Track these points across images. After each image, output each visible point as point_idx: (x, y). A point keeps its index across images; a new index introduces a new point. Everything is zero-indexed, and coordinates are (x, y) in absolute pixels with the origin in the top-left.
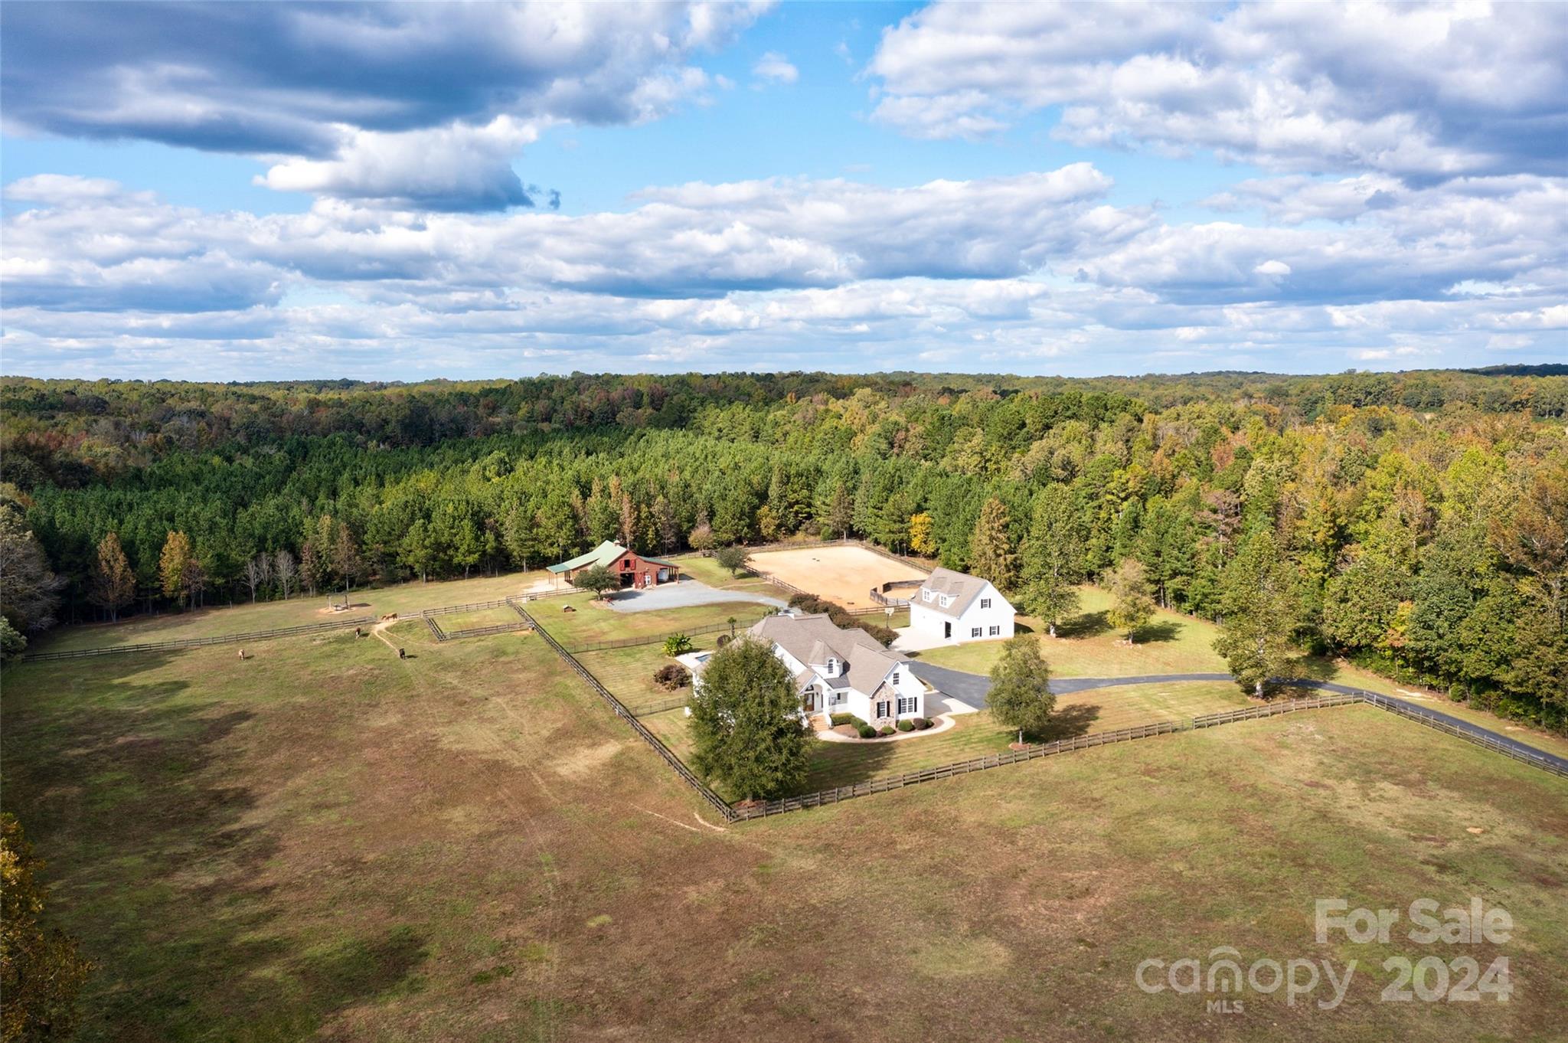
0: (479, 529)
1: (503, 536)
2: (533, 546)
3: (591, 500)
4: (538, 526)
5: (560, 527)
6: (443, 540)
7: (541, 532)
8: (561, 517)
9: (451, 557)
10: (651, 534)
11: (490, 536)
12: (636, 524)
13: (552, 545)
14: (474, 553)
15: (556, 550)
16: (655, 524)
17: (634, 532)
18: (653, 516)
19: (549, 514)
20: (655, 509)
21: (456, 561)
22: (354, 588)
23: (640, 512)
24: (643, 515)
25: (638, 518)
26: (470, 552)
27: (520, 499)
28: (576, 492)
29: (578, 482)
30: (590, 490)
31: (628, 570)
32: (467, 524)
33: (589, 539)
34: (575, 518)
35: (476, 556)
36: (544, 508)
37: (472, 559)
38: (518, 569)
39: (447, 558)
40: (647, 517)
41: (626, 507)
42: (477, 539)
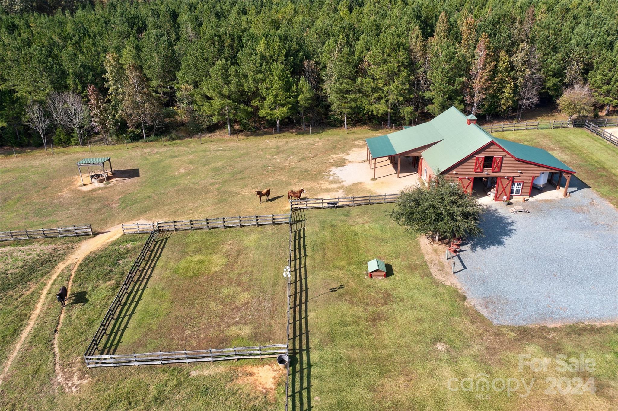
0: (293, 73)
1: (323, 82)
2: (355, 100)
3: (434, 40)
4: (365, 73)
5: (392, 76)
6: (246, 87)
7: (366, 83)
8: (393, 64)
9: (257, 109)
10: (507, 92)
11: (304, 84)
12: (489, 79)
13: (379, 99)
14: (283, 106)
15: (381, 108)
16: (515, 79)
17: (486, 89)
18: (513, 68)
19: (379, 59)
20: (519, 57)
21: (262, 113)
22: (153, 137)
23: (498, 62)
24: (501, 66)
25: (494, 72)
26: (277, 104)
27: (347, 36)
28: (417, 31)
29: (418, 17)
30: (432, 27)
31: (488, 172)
32: (277, 67)
33: (427, 95)
34: (411, 65)
35: (285, 109)
36: (375, 51)
37: (280, 113)
38: (337, 124)
39: (250, 109)
40: (506, 69)
41: (480, 56)
42: (287, 88)
